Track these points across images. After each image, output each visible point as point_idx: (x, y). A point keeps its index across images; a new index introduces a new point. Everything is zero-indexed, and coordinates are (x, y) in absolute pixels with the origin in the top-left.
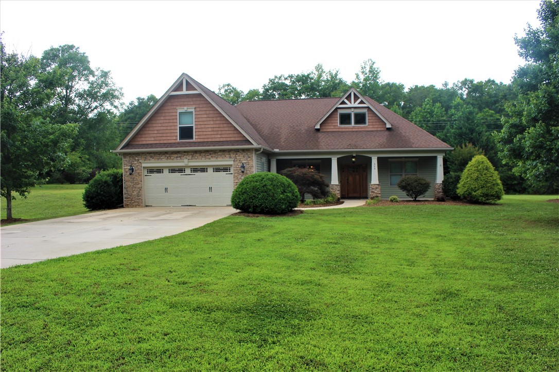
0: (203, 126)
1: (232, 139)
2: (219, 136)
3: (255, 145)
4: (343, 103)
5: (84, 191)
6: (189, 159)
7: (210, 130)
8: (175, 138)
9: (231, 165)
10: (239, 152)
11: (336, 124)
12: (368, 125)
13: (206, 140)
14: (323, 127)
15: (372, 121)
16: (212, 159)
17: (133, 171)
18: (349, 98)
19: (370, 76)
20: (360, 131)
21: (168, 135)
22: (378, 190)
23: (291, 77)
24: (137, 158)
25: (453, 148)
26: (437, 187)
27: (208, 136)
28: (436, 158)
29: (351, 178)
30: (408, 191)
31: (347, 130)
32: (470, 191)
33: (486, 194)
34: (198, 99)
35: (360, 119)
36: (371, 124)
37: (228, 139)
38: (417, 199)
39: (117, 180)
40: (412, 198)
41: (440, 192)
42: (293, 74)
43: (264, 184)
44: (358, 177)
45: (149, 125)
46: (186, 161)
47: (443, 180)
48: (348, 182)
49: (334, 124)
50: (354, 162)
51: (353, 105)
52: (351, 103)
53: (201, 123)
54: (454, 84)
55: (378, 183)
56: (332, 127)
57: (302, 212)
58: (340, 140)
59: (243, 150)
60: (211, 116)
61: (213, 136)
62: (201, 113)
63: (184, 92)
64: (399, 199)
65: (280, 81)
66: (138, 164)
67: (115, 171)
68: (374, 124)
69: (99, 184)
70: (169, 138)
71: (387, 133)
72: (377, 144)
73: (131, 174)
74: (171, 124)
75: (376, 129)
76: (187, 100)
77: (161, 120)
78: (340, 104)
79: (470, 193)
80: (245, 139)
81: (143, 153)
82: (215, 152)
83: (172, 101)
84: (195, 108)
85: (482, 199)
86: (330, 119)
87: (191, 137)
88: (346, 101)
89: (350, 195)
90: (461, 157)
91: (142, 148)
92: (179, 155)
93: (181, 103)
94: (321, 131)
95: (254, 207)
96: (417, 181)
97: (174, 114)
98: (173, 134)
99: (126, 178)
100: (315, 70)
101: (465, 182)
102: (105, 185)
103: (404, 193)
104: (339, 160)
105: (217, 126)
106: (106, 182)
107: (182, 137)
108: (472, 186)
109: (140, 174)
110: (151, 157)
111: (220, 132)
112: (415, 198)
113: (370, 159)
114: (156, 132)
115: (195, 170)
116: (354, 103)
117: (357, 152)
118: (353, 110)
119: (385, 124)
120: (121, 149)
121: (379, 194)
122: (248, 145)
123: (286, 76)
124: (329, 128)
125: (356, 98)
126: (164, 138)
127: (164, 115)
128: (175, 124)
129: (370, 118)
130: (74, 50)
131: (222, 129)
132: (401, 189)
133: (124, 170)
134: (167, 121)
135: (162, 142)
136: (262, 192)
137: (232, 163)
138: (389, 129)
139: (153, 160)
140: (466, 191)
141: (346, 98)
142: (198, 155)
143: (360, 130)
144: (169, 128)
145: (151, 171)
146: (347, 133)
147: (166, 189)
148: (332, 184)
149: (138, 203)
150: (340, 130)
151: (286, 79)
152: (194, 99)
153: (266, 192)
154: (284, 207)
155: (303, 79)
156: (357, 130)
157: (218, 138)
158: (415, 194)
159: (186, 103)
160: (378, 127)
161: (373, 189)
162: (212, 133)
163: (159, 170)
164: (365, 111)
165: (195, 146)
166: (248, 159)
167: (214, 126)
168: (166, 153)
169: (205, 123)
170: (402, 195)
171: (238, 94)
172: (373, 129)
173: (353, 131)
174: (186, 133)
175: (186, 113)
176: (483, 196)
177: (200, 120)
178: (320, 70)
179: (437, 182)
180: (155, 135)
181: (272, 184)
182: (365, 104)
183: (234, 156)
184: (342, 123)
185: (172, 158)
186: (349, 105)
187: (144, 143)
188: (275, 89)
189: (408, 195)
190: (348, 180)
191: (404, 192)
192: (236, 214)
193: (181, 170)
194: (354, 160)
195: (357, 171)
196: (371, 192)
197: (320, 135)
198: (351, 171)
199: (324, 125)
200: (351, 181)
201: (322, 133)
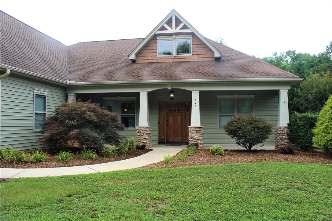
4: (163, 28)
11: (154, 54)
12: (192, 55)
14: (140, 58)
15: (197, 50)
18: (169, 22)
20: (183, 62)
22: (199, 134)
25: (302, 79)
26: (280, 131)
29: (171, 120)
30: (240, 138)
31: (168, 61)
35: (183, 47)
36: (196, 53)
38: (252, 149)
40: (246, 147)
41: (285, 139)
44: (179, 118)
47: (288, 122)
48: (167, 124)
49: (152, 54)
50: (172, 98)
51: (174, 30)
52: (172, 28)
54: (281, 54)
55: (199, 126)
56: (150, 58)
58: (154, 71)
68: (200, 53)
71: (215, 63)
75: (202, 60)
78: (160, 30)
86: (148, 48)
88: (166, 26)
89: (170, 140)
90: (317, 89)
94: (137, 62)
96: (252, 123)
101: (327, 126)
103: (234, 140)
104: (150, 95)
112: (250, 148)
113: (190, 94)
116: (176, 27)
117: (173, 84)
118: (174, 36)
119: (213, 53)
121: (201, 140)
124: (147, 58)
125: (178, 22)
129: (195, 46)
138: (218, 59)
143: (183, 60)
146: (167, 64)
148: (140, 125)
150: (159, 61)
156: (178, 60)
158: (249, 142)
160: (205, 57)
161: (193, 133)
164: (189, 38)
172: (199, 60)
173: (175, 62)
179: (280, 126)
182: (189, 29)
184: (161, 53)
186: (170, 31)
189: (239, 144)
190: (167, 121)
194: (172, 95)
195: (179, 110)
196: (191, 137)
197: (135, 66)
198: (171, 111)
199: (140, 55)
200: (171, 123)
201: (137, 65)
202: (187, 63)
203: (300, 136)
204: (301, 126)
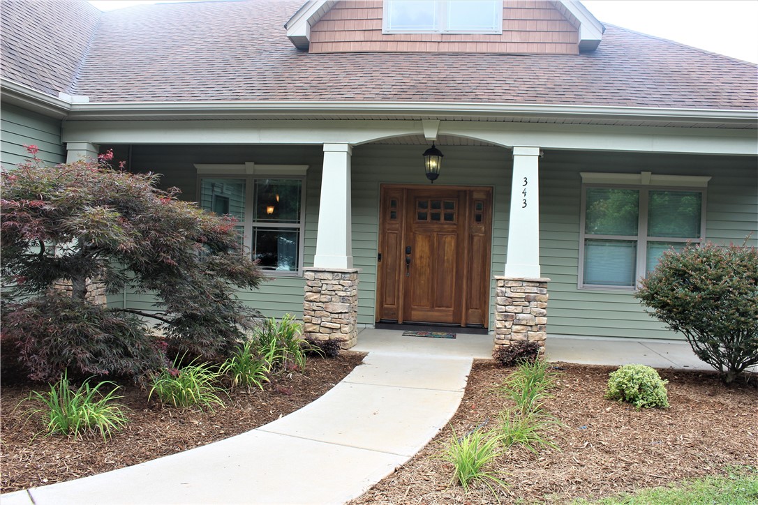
11: (374, 25)
14: (323, 37)
15: (519, 14)
20: (470, 54)
22: (535, 308)
29: (422, 247)
31: (418, 48)
36: (515, 26)
44: (450, 243)
48: (408, 261)
49: (366, 25)
50: (433, 175)
55: (537, 276)
56: (359, 37)
58: (376, 74)
68: (529, 26)
75: (534, 49)
86: (352, 5)
89: (417, 315)
94: (314, 49)
117: (444, 119)
119: (575, 26)
121: (541, 327)
124: (348, 38)
129: (513, 3)
138: (588, 49)
143: (469, 48)
148: (317, 266)
150: (390, 47)
156: (455, 48)
160: (544, 40)
161: (512, 301)
172: (524, 49)
173: (443, 54)
190: (408, 251)
194: (433, 164)
195: (449, 217)
196: (507, 317)
197: (307, 60)
198: (422, 217)
199: (325, 26)
200: (421, 257)
201: (315, 57)
202: (486, 58)
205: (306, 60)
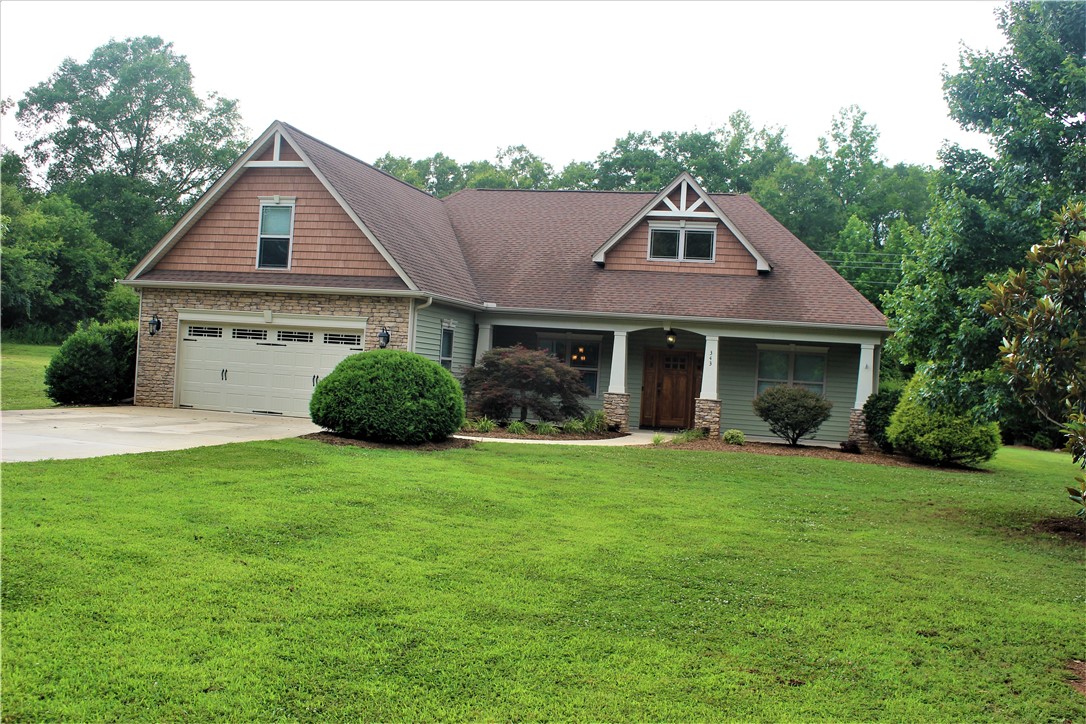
0: (309, 240)
1: (369, 273)
2: (341, 264)
3: (413, 290)
4: (662, 206)
5: (47, 362)
6: (274, 311)
7: (324, 249)
8: (249, 262)
9: (362, 331)
10: (379, 302)
11: (641, 255)
12: (715, 263)
13: (313, 271)
14: (612, 260)
15: (725, 252)
16: (322, 314)
17: (158, 328)
18: (674, 195)
19: (853, 145)
20: (696, 275)
21: (237, 254)
22: (713, 413)
23: (666, 137)
24: (168, 301)
26: (854, 417)
27: (318, 264)
28: (857, 349)
29: (667, 384)
30: (776, 421)
31: (667, 269)
32: (911, 432)
33: (948, 443)
34: (305, 180)
35: (699, 245)
36: (723, 258)
37: (361, 273)
38: (798, 443)
39: (124, 347)
40: (788, 438)
41: (859, 431)
42: (672, 131)
43: (374, 375)
44: (683, 382)
45: (201, 231)
46: (268, 313)
48: (659, 391)
49: (638, 255)
50: (671, 345)
51: (683, 212)
52: (679, 208)
53: (306, 233)
55: (715, 398)
56: (634, 261)
57: (466, 444)
58: (642, 292)
59: (389, 299)
60: (328, 218)
61: (328, 264)
62: (307, 210)
63: (276, 162)
64: (744, 438)
65: (641, 147)
66: (170, 313)
67: (124, 324)
68: (730, 259)
69: (80, 349)
70: (237, 261)
71: (757, 282)
72: (723, 307)
73: (152, 334)
74: (244, 232)
75: (733, 272)
76: (282, 180)
77: (225, 219)
78: (655, 209)
79: (910, 439)
80: (394, 275)
81: (182, 290)
82: (329, 298)
83: (251, 180)
84: (297, 199)
85: (936, 455)
86: (630, 242)
87: (283, 262)
88: (668, 202)
89: (663, 422)
91: (181, 279)
92: (255, 300)
93: (269, 187)
94: (607, 267)
95: (344, 422)
97: (252, 209)
98: (246, 254)
99: (144, 341)
100: (729, 124)
101: (905, 411)
102: (93, 353)
103: (767, 426)
104: (631, 337)
105: (339, 241)
106: (95, 347)
107: (264, 262)
108: (917, 422)
109: (173, 335)
110: (198, 300)
111: (343, 257)
112: (794, 440)
113: (702, 340)
114: (212, 246)
115: (287, 335)
116: (687, 208)
117: (672, 322)
118: (682, 223)
119: (755, 261)
120: (137, 278)
121: (716, 423)
122: (398, 288)
123: (656, 135)
124: (627, 262)
125: (692, 195)
126: (227, 261)
127: (231, 209)
128: (253, 232)
129: (722, 245)
130: (161, 48)
131: (348, 249)
132: (761, 416)
133: (139, 325)
134: (238, 224)
135: (223, 269)
136: (366, 392)
137: (362, 325)
138: (761, 273)
139: (201, 307)
140: (903, 432)
141: (670, 196)
142: (294, 302)
143: (696, 271)
144: (239, 239)
145: (198, 330)
146: (665, 277)
147: (224, 373)
148: (610, 391)
149: (166, 399)
150: (651, 269)
151: (654, 142)
152: (297, 179)
153: (374, 392)
154: (411, 428)
155: (698, 145)
156: (688, 270)
157: (338, 268)
158: (794, 430)
159: (278, 187)
160: (738, 267)
161: (702, 410)
162: (328, 256)
163: (214, 331)
164: (712, 227)
165: (288, 283)
166: (398, 320)
167: (333, 241)
168: (229, 293)
169: (316, 233)
170: (763, 430)
171: (539, 173)
172: (727, 272)
173: (681, 274)
174: (274, 252)
175: (277, 209)
176: (939, 448)
177: (305, 225)
178: (742, 125)
179: (856, 407)
180: (209, 253)
181: (393, 376)
182: (711, 211)
183: (369, 310)
184: (656, 252)
185: (240, 305)
186: (674, 212)
187: (187, 267)
188: (624, 163)
189: (773, 431)
190: (659, 385)
191: (767, 424)
192: (312, 436)
193: (257, 334)
194: (671, 339)
195: (682, 367)
196: (700, 418)
197: (604, 277)
198: (668, 366)
199: (614, 254)
200: (666, 389)
201: (609, 274)
202: (705, 279)
203: (878, 426)
204: (882, 409)
205: (602, 276)
